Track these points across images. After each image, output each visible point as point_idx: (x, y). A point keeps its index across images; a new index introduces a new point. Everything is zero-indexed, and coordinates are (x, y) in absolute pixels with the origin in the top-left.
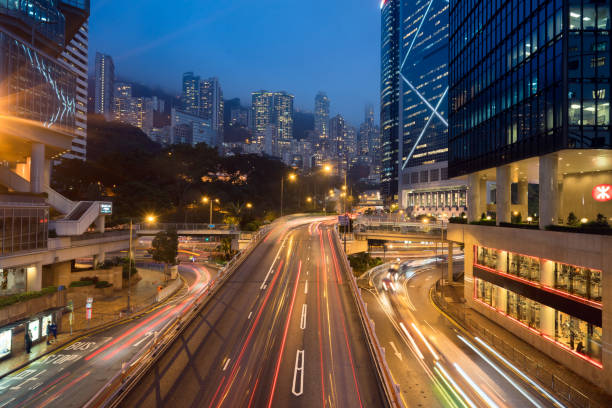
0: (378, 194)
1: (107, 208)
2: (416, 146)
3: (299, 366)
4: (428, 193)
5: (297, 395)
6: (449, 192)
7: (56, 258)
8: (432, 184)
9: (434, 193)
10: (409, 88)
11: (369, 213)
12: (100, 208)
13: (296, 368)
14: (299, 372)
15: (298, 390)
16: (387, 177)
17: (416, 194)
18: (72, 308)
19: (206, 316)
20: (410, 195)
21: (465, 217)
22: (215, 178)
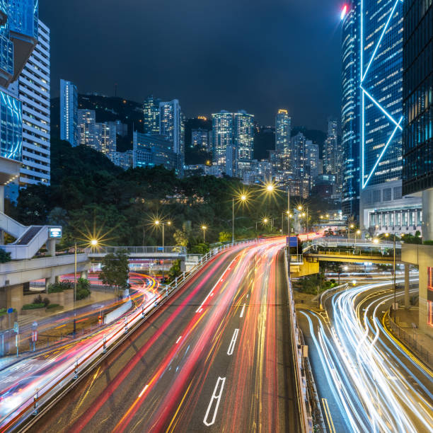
0: (341, 213)
1: (56, 232)
2: (378, 163)
3: (217, 394)
4: (391, 212)
5: (208, 425)
6: (414, 210)
7: (7, 282)
8: (396, 202)
9: (397, 212)
10: (371, 102)
11: (329, 234)
12: (49, 233)
13: (214, 396)
14: (215, 401)
15: (209, 420)
16: (348, 196)
17: (378, 213)
18: (18, 331)
19: (135, 341)
20: (372, 214)
21: (420, 236)
22: (172, 200)
